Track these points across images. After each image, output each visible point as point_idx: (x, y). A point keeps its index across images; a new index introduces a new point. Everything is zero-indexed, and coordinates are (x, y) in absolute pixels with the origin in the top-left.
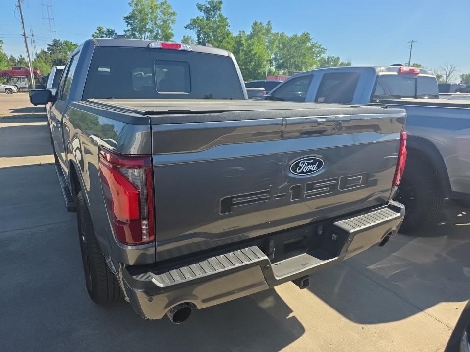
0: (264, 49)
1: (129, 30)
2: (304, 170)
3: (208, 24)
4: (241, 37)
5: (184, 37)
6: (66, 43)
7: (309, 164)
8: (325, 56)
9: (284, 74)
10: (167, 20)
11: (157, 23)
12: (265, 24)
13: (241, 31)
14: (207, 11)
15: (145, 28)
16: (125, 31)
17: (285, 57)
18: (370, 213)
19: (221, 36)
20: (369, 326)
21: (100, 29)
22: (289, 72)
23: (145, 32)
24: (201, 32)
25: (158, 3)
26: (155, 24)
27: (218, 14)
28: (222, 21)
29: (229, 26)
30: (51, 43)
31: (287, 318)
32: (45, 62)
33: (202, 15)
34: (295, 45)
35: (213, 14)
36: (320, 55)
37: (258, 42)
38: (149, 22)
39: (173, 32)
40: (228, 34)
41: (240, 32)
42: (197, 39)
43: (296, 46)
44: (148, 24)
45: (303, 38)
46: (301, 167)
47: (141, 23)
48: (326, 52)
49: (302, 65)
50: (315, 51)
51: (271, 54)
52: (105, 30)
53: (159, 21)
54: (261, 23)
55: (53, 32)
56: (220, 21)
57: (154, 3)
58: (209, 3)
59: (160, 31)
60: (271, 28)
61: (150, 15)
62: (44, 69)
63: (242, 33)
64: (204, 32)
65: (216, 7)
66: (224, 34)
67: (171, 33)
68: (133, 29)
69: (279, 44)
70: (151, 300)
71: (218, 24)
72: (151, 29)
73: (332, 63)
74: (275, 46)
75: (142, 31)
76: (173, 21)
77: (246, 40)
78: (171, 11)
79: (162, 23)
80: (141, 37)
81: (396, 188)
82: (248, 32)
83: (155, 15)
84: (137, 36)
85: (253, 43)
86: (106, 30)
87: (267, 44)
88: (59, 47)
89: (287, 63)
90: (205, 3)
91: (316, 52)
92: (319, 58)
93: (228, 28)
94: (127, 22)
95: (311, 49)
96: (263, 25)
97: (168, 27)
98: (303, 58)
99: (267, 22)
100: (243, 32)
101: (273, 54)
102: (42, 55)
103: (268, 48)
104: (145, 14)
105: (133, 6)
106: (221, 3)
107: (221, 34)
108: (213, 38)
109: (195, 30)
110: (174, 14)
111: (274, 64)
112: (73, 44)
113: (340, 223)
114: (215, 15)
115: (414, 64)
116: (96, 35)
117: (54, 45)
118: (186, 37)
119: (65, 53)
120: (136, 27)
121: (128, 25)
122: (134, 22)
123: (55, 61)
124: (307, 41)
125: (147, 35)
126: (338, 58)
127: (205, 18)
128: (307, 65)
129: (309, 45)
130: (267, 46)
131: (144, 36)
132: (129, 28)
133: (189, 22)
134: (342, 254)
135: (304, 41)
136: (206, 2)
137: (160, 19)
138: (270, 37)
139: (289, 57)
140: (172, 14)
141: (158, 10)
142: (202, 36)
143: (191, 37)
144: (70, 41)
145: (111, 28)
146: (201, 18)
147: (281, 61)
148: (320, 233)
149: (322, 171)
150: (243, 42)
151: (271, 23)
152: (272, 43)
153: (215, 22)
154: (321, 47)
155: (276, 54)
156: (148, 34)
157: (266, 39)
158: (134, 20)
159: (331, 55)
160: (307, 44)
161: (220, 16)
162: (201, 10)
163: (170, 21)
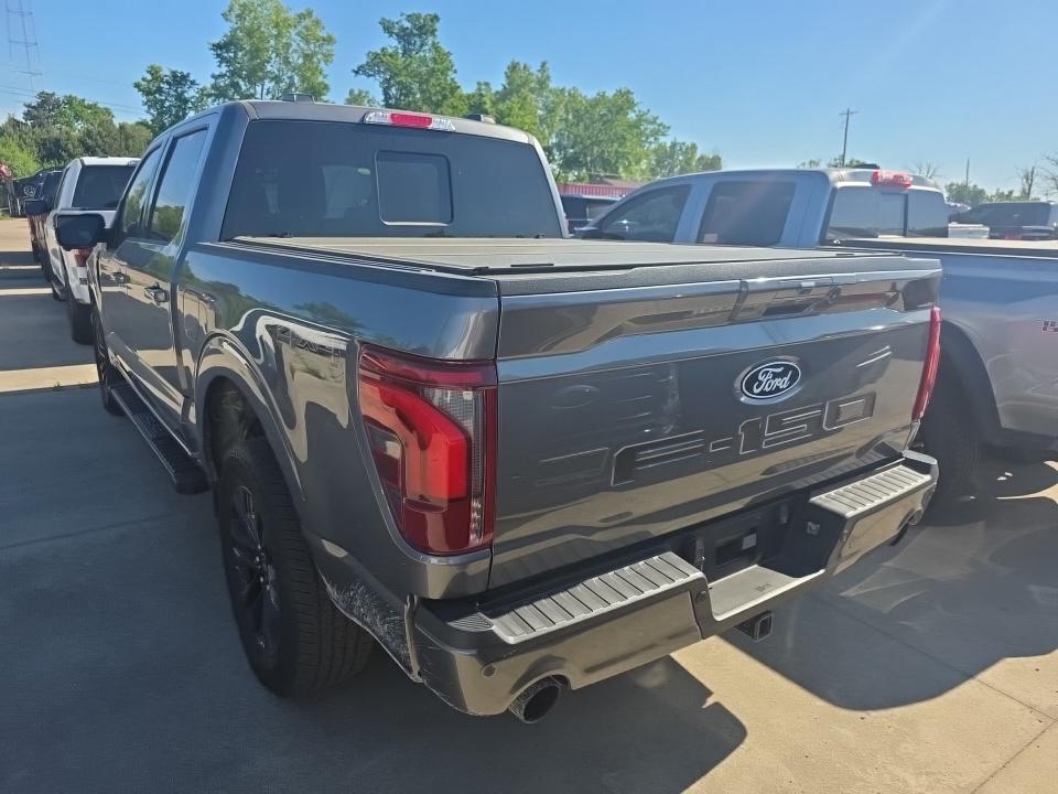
0: (534, 124)
1: (222, 76)
2: (767, 389)
3: (409, 65)
4: (481, 95)
5: (351, 92)
6: (70, 101)
7: (776, 375)
8: (667, 141)
9: (579, 179)
10: (314, 54)
11: (291, 60)
12: (535, 69)
13: (482, 81)
14: (404, 36)
15: (262, 70)
16: (213, 76)
17: (581, 143)
18: (873, 477)
19: (437, 92)
20: (873, 713)
21: (154, 71)
22: (591, 176)
23: (262, 79)
24: (392, 82)
25: (291, 15)
26: (287, 62)
27: (430, 42)
28: (439, 60)
29: (455, 72)
30: (35, 102)
31: (704, 707)
32: (20, 146)
33: (392, 43)
34: (602, 116)
35: (418, 43)
36: (656, 139)
37: (520, 109)
38: (270, 58)
39: (326, 82)
40: (454, 89)
41: (479, 84)
42: (383, 97)
43: (605, 119)
44: (268, 62)
45: (620, 102)
46: (761, 382)
47: (252, 59)
48: (669, 132)
49: (617, 162)
50: (646, 129)
51: (550, 134)
52: (165, 72)
53: (296, 56)
54: (525, 67)
55: (35, 74)
56: (434, 60)
57: (283, 15)
58: (409, 18)
59: (296, 79)
60: (548, 77)
61: (272, 42)
62: (17, 163)
63: (483, 87)
64: (398, 83)
65: (423, 28)
66: (444, 89)
67: (322, 83)
68: (233, 73)
69: (567, 112)
70: (490, 672)
71: (431, 65)
72: (277, 73)
73: (681, 158)
74: (558, 118)
75: (254, 76)
76: (328, 57)
77: (494, 104)
78: (323, 34)
79: (301, 61)
80: (252, 91)
81: (918, 424)
82: (498, 84)
83: (284, 41)
84: (244, 88)
85: (510, 109)
86: (168, 73)
87: (540, 112)
88: (52, 110)
89: (586, 156)
90: (400, 18)
91: (648, 132)
92: (653, 146)
93: (453, 76)
94: (218, 56)
95: (636, 125)
96: (531, 71)
97: (316, 71)
98: (619, 146)
99: (540, 64)
100: (487, 84)
101: (553, 136)
102: (11, 130)
103: (542, 121)
104: (263, 39)
105: (234, 19)
106: (435, 18)
107: (438, 88)
108: (418, 96)
109: (377, 77)
110: (329, 40)
111: (556, 157)
112: (86, 103)
113: (820, 499)
114: (422, 45)
115: (851, 162)
116: (144, 83)
117: (41, 106)
118: (356, 92)
119: (68, 124)
120: (241, 69)
121: (221, 62)
122: (235, 57)
123: (44, 145)
124: (628, 108)
125: (266, 87)
126: (694, 147)
127: (400, 51)
128: (628, 159)
129: (632, 116)
130: (540, 117)
131: (259, 89)
132: (224, 69)
133: (364, 60)
134: (830, 565)
135: (622, 109)
136: (402, 15)
137: (295, 51)
138: (547, 97)
139: (589, 141)
140: (324, 40)
141: (293, 32)
142: (393, 91)
143: (367, 92)
144: (80, 97)
145: (181, 69)
146: (390, 51)
147: (571, 151)
148: (784, 520)
149: (796, 390)
150: (488, 106)
151: (547, 66)
152: (550, 111)
153: (423, 61)
154: (658, 121)
155: (559, 135)
156: (268, 84)
157: (536, 101)
158: (235, 53)
159: (680, 140)
160: (627, 113)
161: (435, 47)
162: (391, 34)
163: (320, 56)
